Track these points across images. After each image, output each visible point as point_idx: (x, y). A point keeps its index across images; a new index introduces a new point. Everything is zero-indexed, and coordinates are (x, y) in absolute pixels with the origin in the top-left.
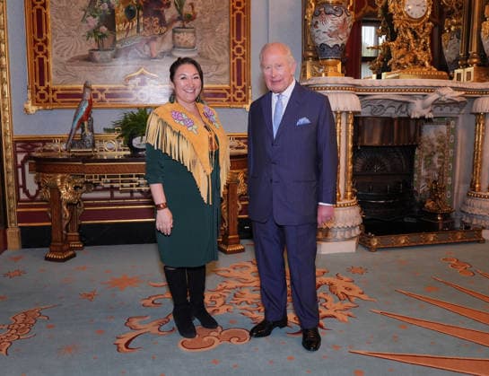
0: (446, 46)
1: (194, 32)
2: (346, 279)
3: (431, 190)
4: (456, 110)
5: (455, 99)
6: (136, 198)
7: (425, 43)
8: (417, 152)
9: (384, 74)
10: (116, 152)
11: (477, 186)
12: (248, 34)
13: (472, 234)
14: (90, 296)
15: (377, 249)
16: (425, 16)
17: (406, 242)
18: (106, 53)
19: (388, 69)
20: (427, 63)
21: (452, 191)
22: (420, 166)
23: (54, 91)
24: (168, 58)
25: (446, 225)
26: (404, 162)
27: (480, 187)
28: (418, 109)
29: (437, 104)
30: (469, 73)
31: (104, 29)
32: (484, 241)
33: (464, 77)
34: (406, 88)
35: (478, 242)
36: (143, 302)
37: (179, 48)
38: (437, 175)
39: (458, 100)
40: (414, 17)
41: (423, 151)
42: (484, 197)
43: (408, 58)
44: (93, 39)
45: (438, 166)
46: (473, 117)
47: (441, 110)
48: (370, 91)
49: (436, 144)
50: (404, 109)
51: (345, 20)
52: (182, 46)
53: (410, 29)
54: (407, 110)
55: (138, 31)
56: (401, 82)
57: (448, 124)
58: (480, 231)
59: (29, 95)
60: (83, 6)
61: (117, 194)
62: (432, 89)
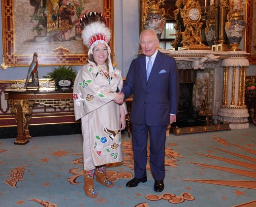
0: (207, 34)
2: (169, 148)
3: (202, 105)
4: (214, 66)
7: (199, 32)
8: (194, 86)
9: (179, 48)
10: (48, 88)
11: (225, 102)
12: (112, 28)
13: (224, 126)
14: (45, 160)
15: (180, 134)
16: (198, 19)
17: (193, 131)
18: (42, 38)
19: (182, 46)
20: (200, 43)
21: (212, 105)
22: (196, 93)
23: (16, 57)
24: (73, 41)
25: (210, 123)
26: (187, 91)
27: (227, 103)
28: (197, 65)
29: (205, 62)
30: (219, 47)
31: (41, 26)
32: (230, 129)
33: (217, 49)
34: (192, 55)
35: (227, 130)
36: (74, 162)
38: (204, 98)
40: (193, 19)
41: (197, 86)
42: (230, 108)
43: (191, 40)
44: (36, 31)
45: (205, 93)
46: (222, 68)
47: (207, 65)
49: (204, 82)
50: (189, 65)
51: (162, 21)
53: (192, 26)
54: (191, 65)
55: (58, 27)
56: (189, 52)
58: (228, 124)
59: (4, 60)
60: (30, 14)
62: (204, 55)
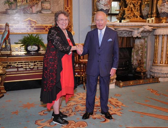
0: (143, 10)
1: (50, 3)
2: (115, 99)
3: (139, 64)
4: (148, 34)
5: (150, 30)
6: (28, 71)
7: (138, 8)
8: (133, 50)
9: (122, 21)
10: (19, 52)
11: (156, 62)
12: (71, 4)
13: (155, 80)
14: (16, 113)
15: (123, 86)
17: (133, 84)
18: (13, 11)
19: (124, 19)
21: (146, 64)
22: (134, 55)
24: (40, 14)
25: (145, 77)
26: (128, 53)
27: (157, 62)
28: (136, 34)
29: (142, 32)
30: (152, 20)
32: (160, 82)
33: (150, 21)
34: (132, 26)
35: (158, 82)
36: (39, 114)
37: (44, 9)
38: (140, 58)
39: (151, 30)
41: (135, 49)
42: (159, 66)
43: (132, 15)
44: (7, 4)
45: (141, 55)
46: (154, 36)
47: (143, 34)
48: (118, 27)
49: (140, 47)
50: (130, 34)
52: (45, 8)
53: (132, 3)
56: (130, 24)
57: (144, 39)
58: (158, 78)
61: (20, 69)
62: (141, 26)
